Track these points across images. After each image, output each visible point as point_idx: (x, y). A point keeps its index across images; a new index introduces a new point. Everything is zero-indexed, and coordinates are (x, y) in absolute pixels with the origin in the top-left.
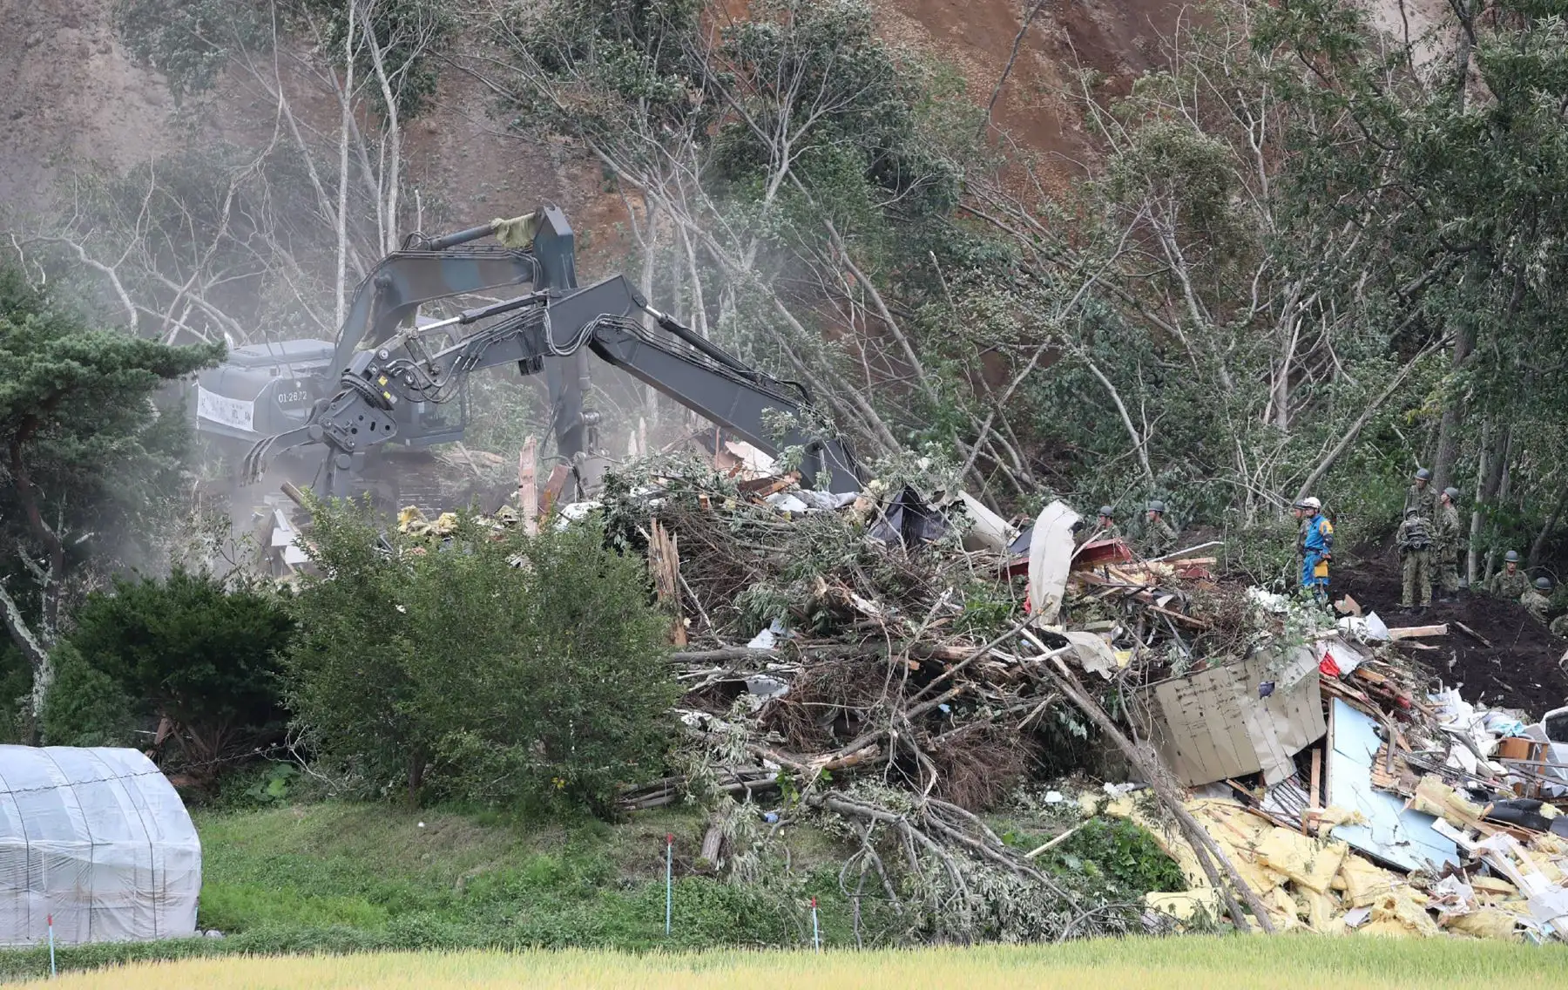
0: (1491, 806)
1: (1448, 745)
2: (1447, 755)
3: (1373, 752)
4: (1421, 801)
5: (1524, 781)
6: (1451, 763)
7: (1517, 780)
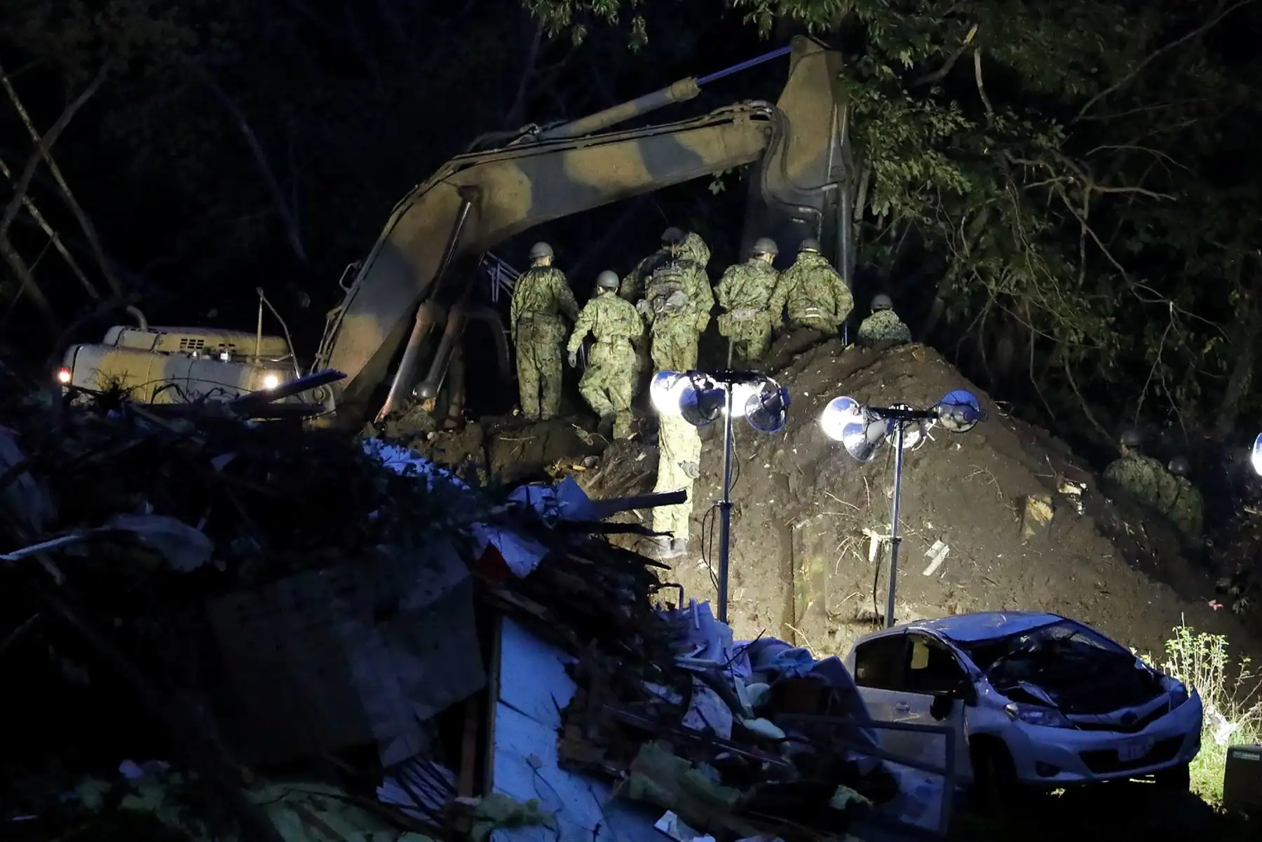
0: (753, 790)
1: (687, 691)
2: (685, 707)
3: (564, 703)
4: (640, 782)
5: (810, 750)
6: (692, 722)
7: (801, 748)
